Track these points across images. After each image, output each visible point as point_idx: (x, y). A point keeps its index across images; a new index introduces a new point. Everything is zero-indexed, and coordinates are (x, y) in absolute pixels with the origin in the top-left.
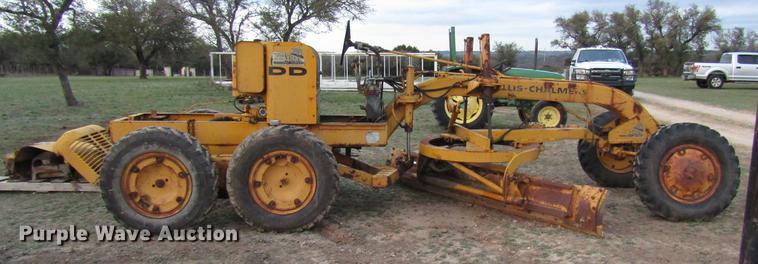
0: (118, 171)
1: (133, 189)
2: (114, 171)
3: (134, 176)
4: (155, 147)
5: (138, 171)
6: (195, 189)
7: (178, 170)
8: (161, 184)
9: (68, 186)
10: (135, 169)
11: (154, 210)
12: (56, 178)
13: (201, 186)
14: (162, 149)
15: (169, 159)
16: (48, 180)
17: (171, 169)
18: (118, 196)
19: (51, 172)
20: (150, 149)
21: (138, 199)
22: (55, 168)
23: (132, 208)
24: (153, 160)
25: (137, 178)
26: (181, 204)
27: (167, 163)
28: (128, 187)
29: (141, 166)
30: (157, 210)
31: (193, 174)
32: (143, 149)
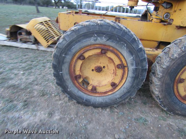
0: (68, 58)
1: (78, 73)
2: (64, 57)
3: (80, 62)
4: (102, 40)
5: (84, 58)
6: (129, 79)
7: (117, 62)
8: (99, 70)
9: (34, 47)
10: (81, 57)
11: (92, 90)
12: (29, 42)
13: (135, 78)
14: (110, 43)
15: (112, 52)
16: (25, 42)
17: (111, 59)
18: (67, 77)
19: (26, 39)
20: (97, 42)
21: (81, 80)
22: (28, 37)
23: (76, 87)
24: (99, 51)
25: (82, 64)
26: (115, 88)
27: (110, 55)
28: (74, 70)
29: (86, 55)
30: (94, 90)
31: (131, 68)
32: (91, 41)
